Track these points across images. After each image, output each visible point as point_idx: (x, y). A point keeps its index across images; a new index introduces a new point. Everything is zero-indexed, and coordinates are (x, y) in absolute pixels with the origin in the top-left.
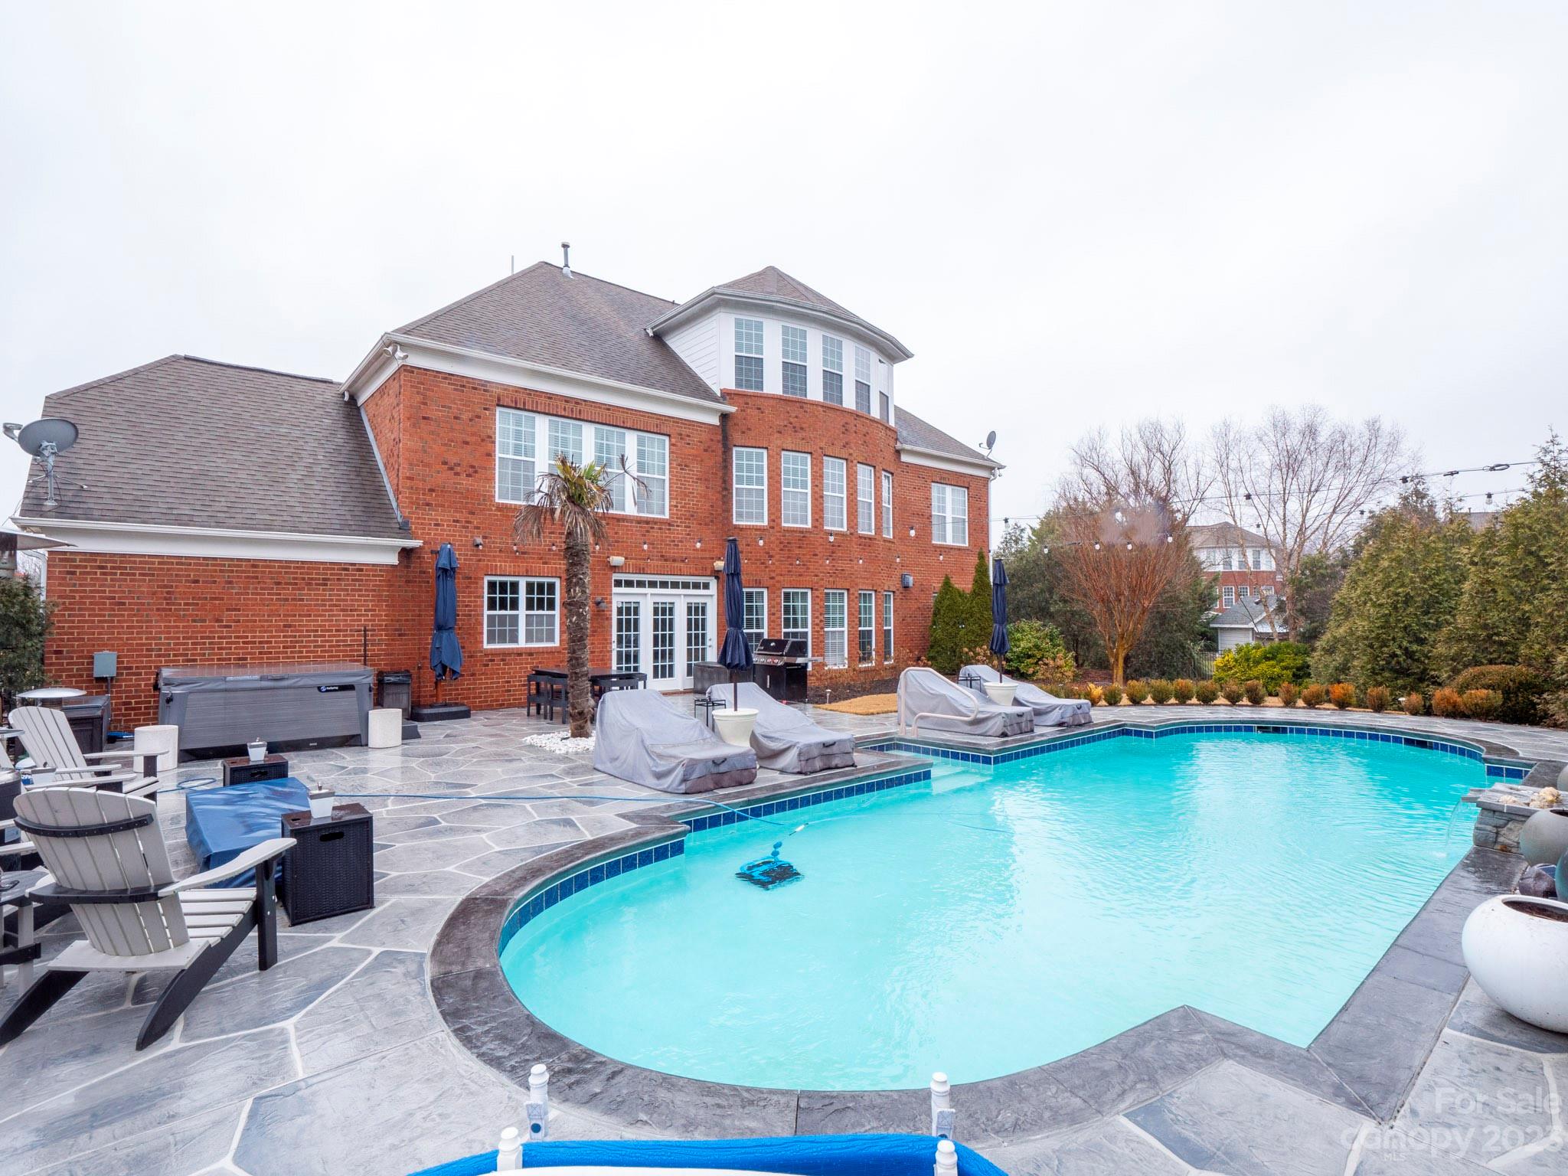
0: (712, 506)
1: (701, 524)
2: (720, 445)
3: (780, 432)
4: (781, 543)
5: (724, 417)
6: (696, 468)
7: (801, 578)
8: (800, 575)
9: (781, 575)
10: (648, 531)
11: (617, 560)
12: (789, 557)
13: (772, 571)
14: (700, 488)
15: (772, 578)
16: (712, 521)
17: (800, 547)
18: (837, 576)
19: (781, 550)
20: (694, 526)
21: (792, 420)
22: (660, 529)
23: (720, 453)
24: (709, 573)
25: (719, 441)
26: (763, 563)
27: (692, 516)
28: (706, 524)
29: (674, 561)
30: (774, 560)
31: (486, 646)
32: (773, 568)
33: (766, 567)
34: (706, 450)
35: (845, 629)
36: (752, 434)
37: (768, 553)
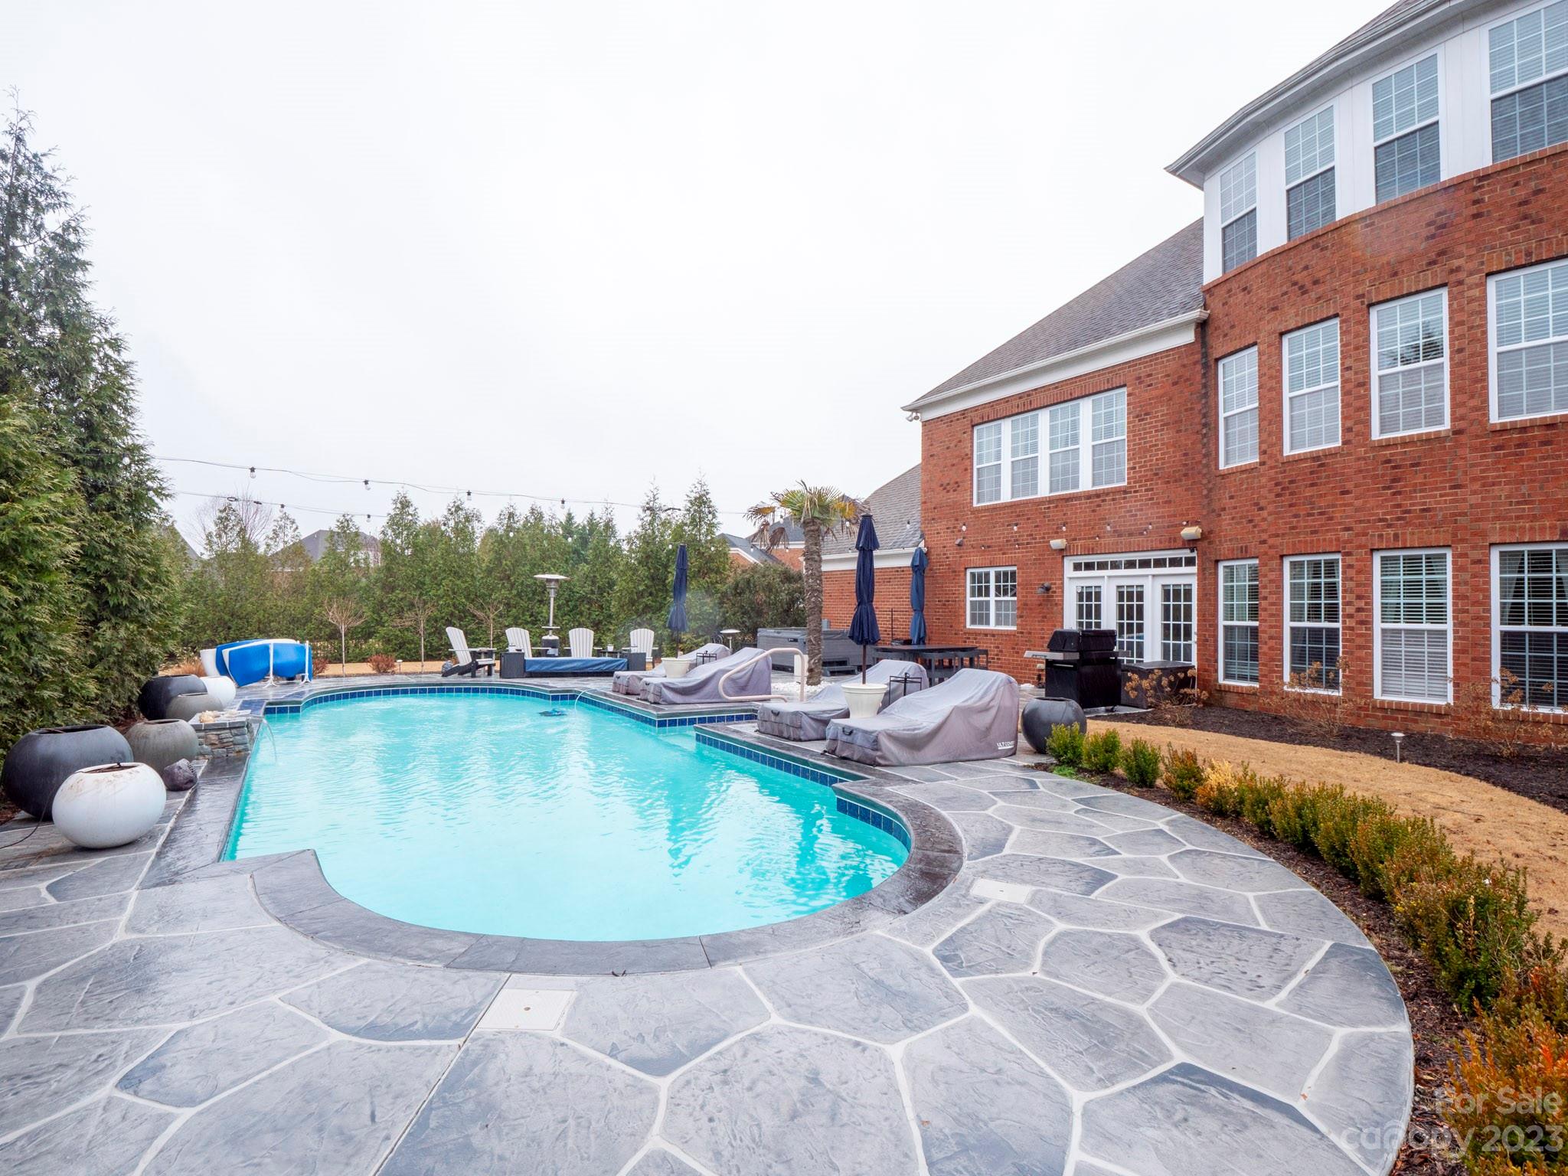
0: (1186, 455)
1: (1168, 482)
2: (1199, 367)
3: (1275, 309)
4: (1277, 484)
5: (1202, 326)
6: (1162, 411)
7: (1315, 537)
8: (1313, 532)
9: (1277, 536)
10: (1099, 506)
11: (1057, 543)
12: (1291, 506)
13: (1263, 531)
14: (1167, 435)
15: (1264, 542)
16: (1186, 475)
17: (1312, 485)
18: (1408, 524)
19: (1278, 495)
20: (1159, 486)
21: (1295, 278)
22: (1113, 500)
23: (1198, 377)
24: (1180, 545)
25: (1195, 363)
26: (1251, 521)
27: (1157, 474)
28: (1176, 481)
29: (1131, 535)
30: (1264, 513)
31: (968, 626)
32: (1264, 525)
33: (1255, 526)
34: (1175, 384)
35: (1449, 626)
36: (1237, 331)
37: (1257, 504)
